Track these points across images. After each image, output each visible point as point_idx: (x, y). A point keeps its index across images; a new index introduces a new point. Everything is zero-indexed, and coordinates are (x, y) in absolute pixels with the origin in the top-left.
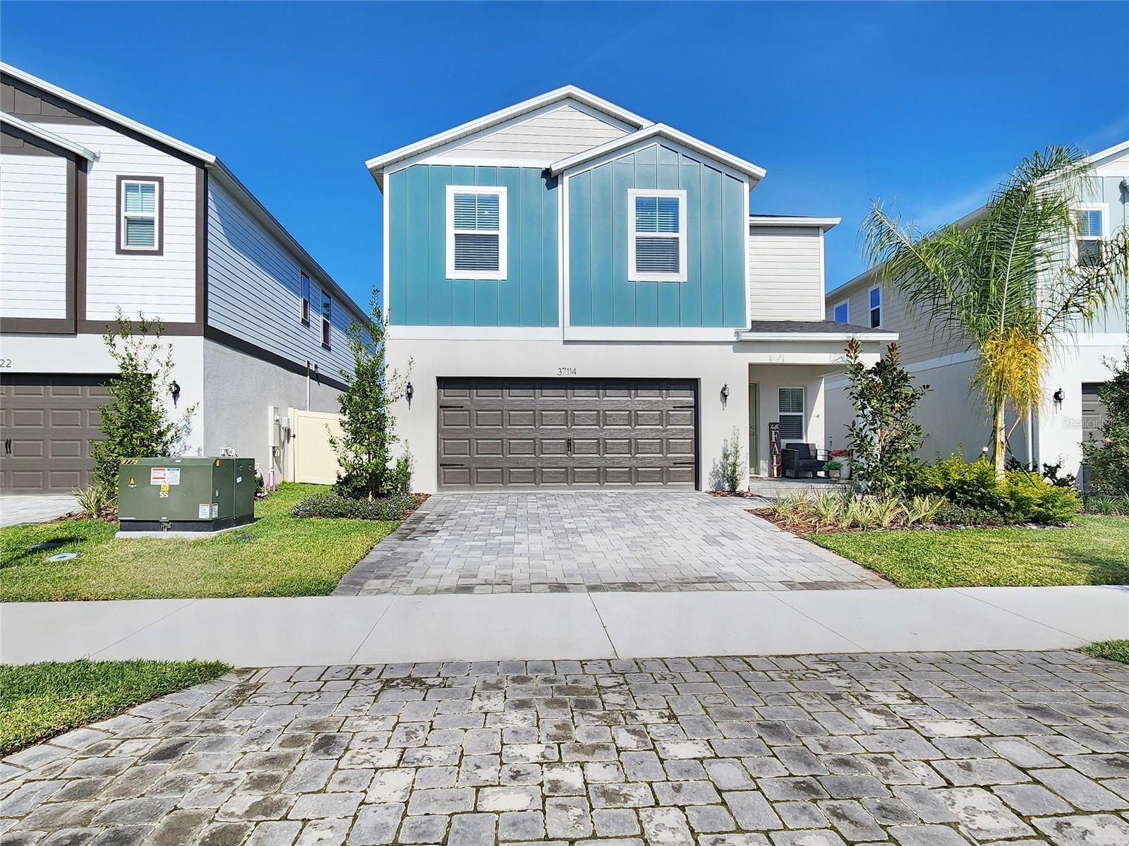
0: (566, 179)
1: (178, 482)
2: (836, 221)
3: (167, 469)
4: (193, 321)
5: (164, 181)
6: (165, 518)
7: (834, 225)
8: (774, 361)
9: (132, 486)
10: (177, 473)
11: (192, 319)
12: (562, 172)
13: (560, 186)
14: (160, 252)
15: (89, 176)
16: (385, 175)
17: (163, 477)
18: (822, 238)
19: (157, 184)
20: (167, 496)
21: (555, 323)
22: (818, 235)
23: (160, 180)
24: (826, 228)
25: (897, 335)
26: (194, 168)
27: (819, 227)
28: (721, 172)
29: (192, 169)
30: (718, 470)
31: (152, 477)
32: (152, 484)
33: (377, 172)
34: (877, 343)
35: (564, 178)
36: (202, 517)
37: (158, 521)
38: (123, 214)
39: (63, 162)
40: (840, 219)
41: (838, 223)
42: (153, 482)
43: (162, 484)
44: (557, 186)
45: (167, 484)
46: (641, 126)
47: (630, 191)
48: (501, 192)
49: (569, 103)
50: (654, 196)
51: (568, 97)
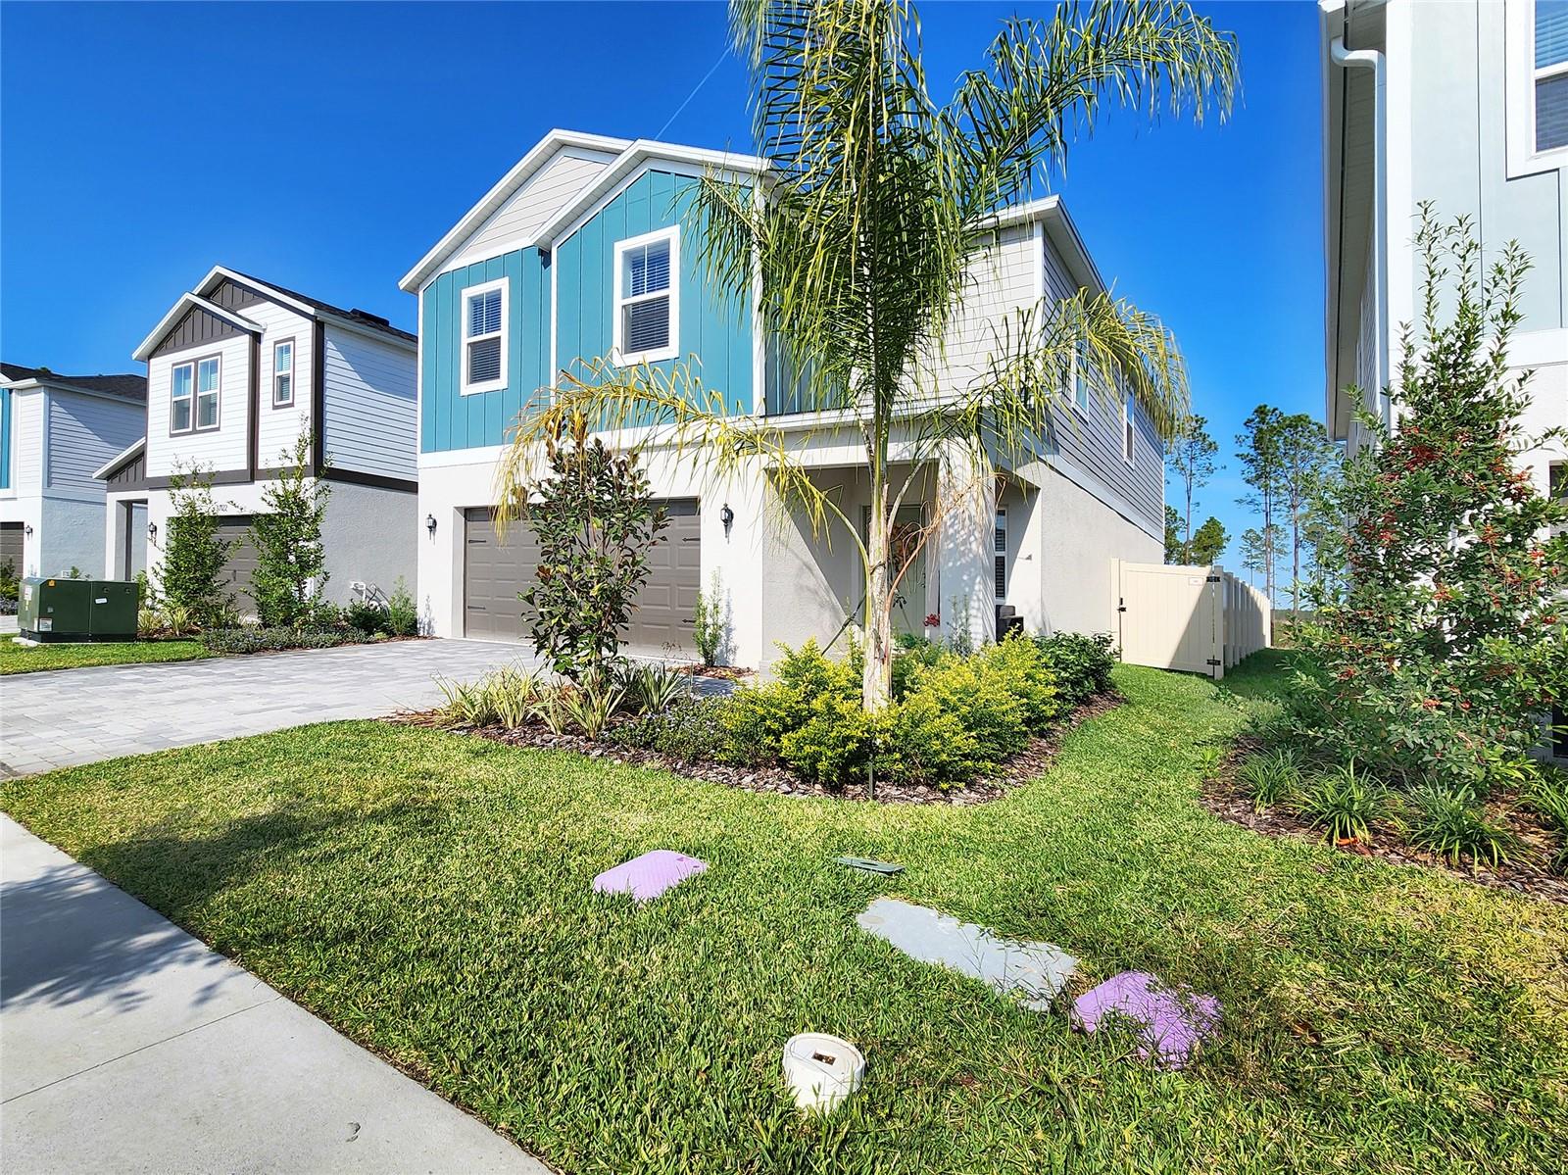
5: (296, 339)
14: (292, 404)
15: (261, 347)
19: (292, 343)
23: (293, 339)
26: (312, 323)
35: (553, 249)
38: (277, 374)
39: (247, 339)
47: (616, 244)
48: (502, 285)
49: (564, 152)
50: (642, 244)
51: (562, 146)
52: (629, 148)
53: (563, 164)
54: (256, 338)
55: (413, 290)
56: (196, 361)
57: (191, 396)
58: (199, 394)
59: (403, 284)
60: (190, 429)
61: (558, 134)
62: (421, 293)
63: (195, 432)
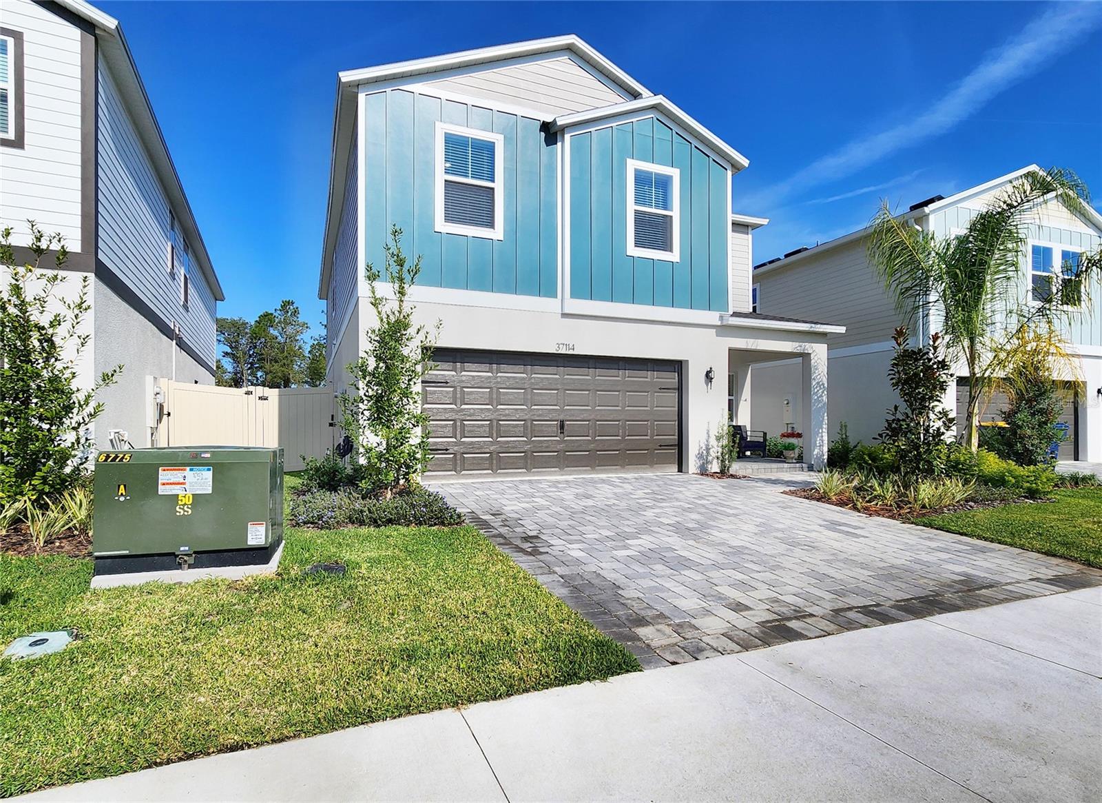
0: (567, 137)
1: (211, 488)
2: (765, 222)
3: (188, 468)
4: (78, 249)
5: (25, 38)
6: (187, 548)
7: (762, 225)
8: (749, 347)
9: (122, 499)
10: (208, 475)
12: (563, 129)
13: (559, 144)
14: (17, 144)
16: (360, 95)
17: (182, 481)
18: (750, 236)
19: (10, 40)
20: (190, 511)
21: (552, 293)
22: (748, 234)
23: (16, 36)
24: (755, 227)
25: (845, 328)
26: (79, 31)
27: (748, 226)
28: (708, 156)
29: (75, 32)
30: (702, 452)
31: (160, 482)
32: (159, 493)
33: (349, 89)
34: (824, 334)
35: (566, 136)
36: (252, 542)
37: (173, 554)
40: (768, 220)
41: (766, 223)
42: (162, 490)
43: (181, 493)
44: (556, 144)
45: (189, 494)
46: (641, 94)
47: (628, 160)
48: (497, 140)
49: (572, 55)
51: (568, 49)
52: (651, 98)
55: (354, 88)
59: (344, 77)
61: (572, 39)
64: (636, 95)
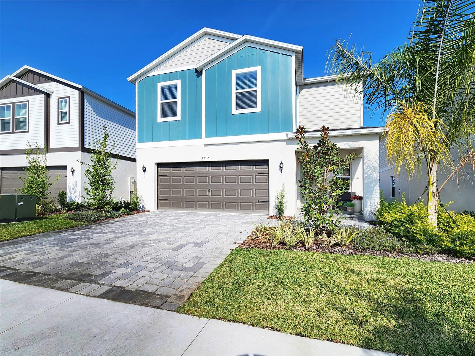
4: (78, 146)
11: (78, 145)
12: (202, 68)
13: (202, 75)
14: (69, 123)
15: (51, 99)
19: (68, 99)
21: (200, 137)
23: (69, 97)
26: (78, 91)
28: (280, 53)
35: (204, 71)
38: (60, 111)
39: (43, 96)
47: (233, 71)
48: (178, 82)
49: (207, 36)
50: (244, 72)
51: (206, 34)
52: (241, 38)
53: (206, 41)
54: (48, 96)
55: (133, 82)
56: (13, 104)
57: (11, 118)
58: (15, 117)
59: (129, 79)
60: (11, 131)
61: (206, 29)
62: (137, 84)
63: (13, 132)
64: (235, 39)
